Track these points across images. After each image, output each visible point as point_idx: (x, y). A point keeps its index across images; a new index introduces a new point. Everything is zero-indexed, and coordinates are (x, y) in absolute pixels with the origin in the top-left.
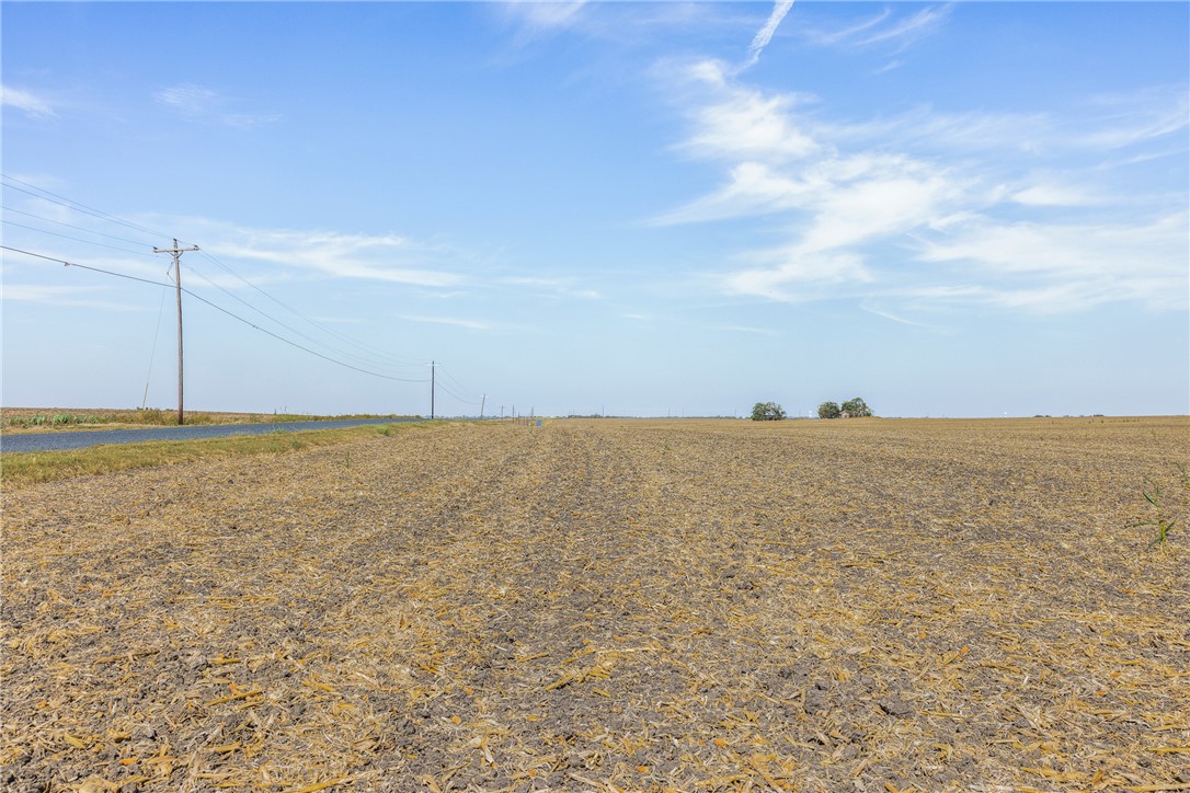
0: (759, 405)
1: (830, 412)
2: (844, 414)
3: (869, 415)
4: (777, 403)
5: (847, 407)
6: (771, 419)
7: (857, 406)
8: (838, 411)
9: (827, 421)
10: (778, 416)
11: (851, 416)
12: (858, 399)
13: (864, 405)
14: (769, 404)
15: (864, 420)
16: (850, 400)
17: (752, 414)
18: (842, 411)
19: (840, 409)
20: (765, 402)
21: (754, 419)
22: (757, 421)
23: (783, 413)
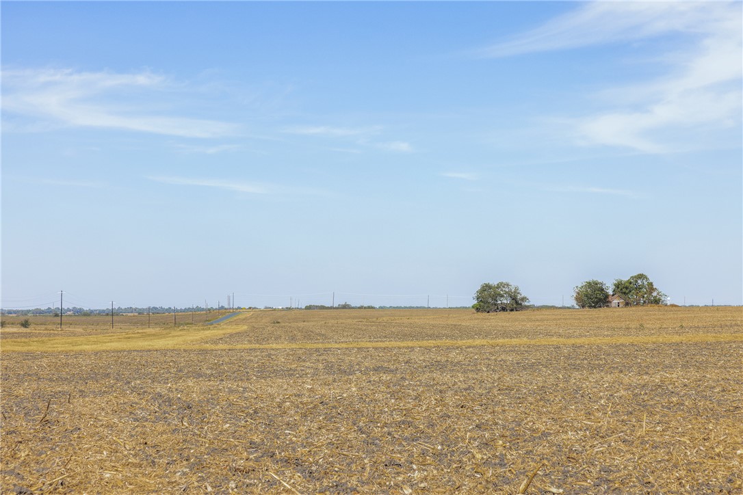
0: (486, 288)
1: (594, 297)
2: (615, 301)
3: (657, 301)
5: (621, 288)
6: (504, 309)
7: (639, 288)
8: (607, 296)
11: (627, 304)
12: (641, 276)
13: (651, 284)
14: (502, 285)
16: (627, 278)
17: (476, 302)
18: (613, 295)
19: (610, 292)
20: (494, 282)
21: (478, 310)
22: (482, 312)
23: (524, 299)
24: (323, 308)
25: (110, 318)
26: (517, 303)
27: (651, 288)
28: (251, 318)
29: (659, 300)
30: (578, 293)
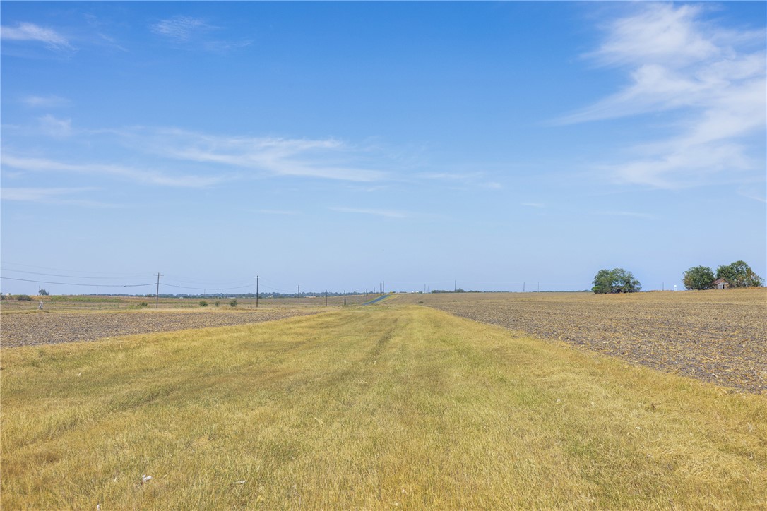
0: (603, 274)
1: (701, 280)
2: (721, 283)
3: (756, 284)
4: (627, 270)
5: (725, 273)
6: (619, 291)
7: (740, 272)
8: (712, 280)
9: (698, 294)
10: (629, 286)
11: (731, 287)
12: (740, 263)
13: (749, 270)
14: (616, 271)
15: (750, 291)
16: (728, 264)
17: (594, 285)
18: (718, 279)
19: (715, 276)
20: (611, 269)
21: (596, 292)
22: (601, 293)
23: (636, 283)
24: (444, 292)
25: (297, 299)
26: (631, 286)
27: (749, 272)
28: (398, 299)
29: (758, 282)
30: (686, 278)
